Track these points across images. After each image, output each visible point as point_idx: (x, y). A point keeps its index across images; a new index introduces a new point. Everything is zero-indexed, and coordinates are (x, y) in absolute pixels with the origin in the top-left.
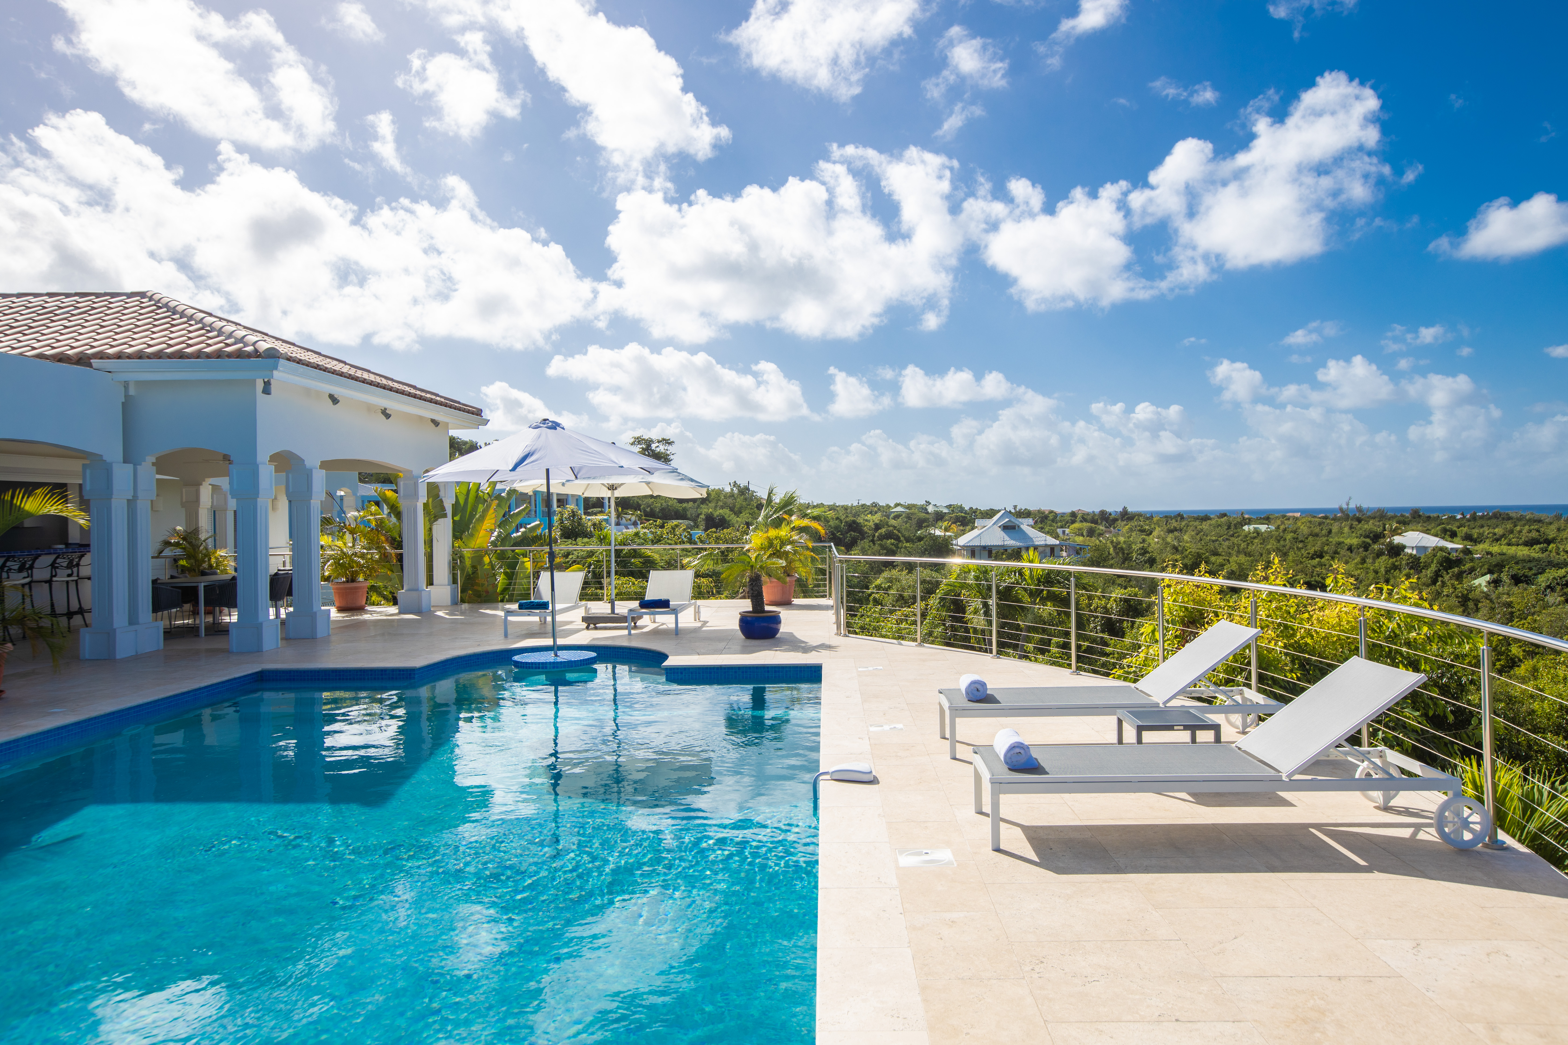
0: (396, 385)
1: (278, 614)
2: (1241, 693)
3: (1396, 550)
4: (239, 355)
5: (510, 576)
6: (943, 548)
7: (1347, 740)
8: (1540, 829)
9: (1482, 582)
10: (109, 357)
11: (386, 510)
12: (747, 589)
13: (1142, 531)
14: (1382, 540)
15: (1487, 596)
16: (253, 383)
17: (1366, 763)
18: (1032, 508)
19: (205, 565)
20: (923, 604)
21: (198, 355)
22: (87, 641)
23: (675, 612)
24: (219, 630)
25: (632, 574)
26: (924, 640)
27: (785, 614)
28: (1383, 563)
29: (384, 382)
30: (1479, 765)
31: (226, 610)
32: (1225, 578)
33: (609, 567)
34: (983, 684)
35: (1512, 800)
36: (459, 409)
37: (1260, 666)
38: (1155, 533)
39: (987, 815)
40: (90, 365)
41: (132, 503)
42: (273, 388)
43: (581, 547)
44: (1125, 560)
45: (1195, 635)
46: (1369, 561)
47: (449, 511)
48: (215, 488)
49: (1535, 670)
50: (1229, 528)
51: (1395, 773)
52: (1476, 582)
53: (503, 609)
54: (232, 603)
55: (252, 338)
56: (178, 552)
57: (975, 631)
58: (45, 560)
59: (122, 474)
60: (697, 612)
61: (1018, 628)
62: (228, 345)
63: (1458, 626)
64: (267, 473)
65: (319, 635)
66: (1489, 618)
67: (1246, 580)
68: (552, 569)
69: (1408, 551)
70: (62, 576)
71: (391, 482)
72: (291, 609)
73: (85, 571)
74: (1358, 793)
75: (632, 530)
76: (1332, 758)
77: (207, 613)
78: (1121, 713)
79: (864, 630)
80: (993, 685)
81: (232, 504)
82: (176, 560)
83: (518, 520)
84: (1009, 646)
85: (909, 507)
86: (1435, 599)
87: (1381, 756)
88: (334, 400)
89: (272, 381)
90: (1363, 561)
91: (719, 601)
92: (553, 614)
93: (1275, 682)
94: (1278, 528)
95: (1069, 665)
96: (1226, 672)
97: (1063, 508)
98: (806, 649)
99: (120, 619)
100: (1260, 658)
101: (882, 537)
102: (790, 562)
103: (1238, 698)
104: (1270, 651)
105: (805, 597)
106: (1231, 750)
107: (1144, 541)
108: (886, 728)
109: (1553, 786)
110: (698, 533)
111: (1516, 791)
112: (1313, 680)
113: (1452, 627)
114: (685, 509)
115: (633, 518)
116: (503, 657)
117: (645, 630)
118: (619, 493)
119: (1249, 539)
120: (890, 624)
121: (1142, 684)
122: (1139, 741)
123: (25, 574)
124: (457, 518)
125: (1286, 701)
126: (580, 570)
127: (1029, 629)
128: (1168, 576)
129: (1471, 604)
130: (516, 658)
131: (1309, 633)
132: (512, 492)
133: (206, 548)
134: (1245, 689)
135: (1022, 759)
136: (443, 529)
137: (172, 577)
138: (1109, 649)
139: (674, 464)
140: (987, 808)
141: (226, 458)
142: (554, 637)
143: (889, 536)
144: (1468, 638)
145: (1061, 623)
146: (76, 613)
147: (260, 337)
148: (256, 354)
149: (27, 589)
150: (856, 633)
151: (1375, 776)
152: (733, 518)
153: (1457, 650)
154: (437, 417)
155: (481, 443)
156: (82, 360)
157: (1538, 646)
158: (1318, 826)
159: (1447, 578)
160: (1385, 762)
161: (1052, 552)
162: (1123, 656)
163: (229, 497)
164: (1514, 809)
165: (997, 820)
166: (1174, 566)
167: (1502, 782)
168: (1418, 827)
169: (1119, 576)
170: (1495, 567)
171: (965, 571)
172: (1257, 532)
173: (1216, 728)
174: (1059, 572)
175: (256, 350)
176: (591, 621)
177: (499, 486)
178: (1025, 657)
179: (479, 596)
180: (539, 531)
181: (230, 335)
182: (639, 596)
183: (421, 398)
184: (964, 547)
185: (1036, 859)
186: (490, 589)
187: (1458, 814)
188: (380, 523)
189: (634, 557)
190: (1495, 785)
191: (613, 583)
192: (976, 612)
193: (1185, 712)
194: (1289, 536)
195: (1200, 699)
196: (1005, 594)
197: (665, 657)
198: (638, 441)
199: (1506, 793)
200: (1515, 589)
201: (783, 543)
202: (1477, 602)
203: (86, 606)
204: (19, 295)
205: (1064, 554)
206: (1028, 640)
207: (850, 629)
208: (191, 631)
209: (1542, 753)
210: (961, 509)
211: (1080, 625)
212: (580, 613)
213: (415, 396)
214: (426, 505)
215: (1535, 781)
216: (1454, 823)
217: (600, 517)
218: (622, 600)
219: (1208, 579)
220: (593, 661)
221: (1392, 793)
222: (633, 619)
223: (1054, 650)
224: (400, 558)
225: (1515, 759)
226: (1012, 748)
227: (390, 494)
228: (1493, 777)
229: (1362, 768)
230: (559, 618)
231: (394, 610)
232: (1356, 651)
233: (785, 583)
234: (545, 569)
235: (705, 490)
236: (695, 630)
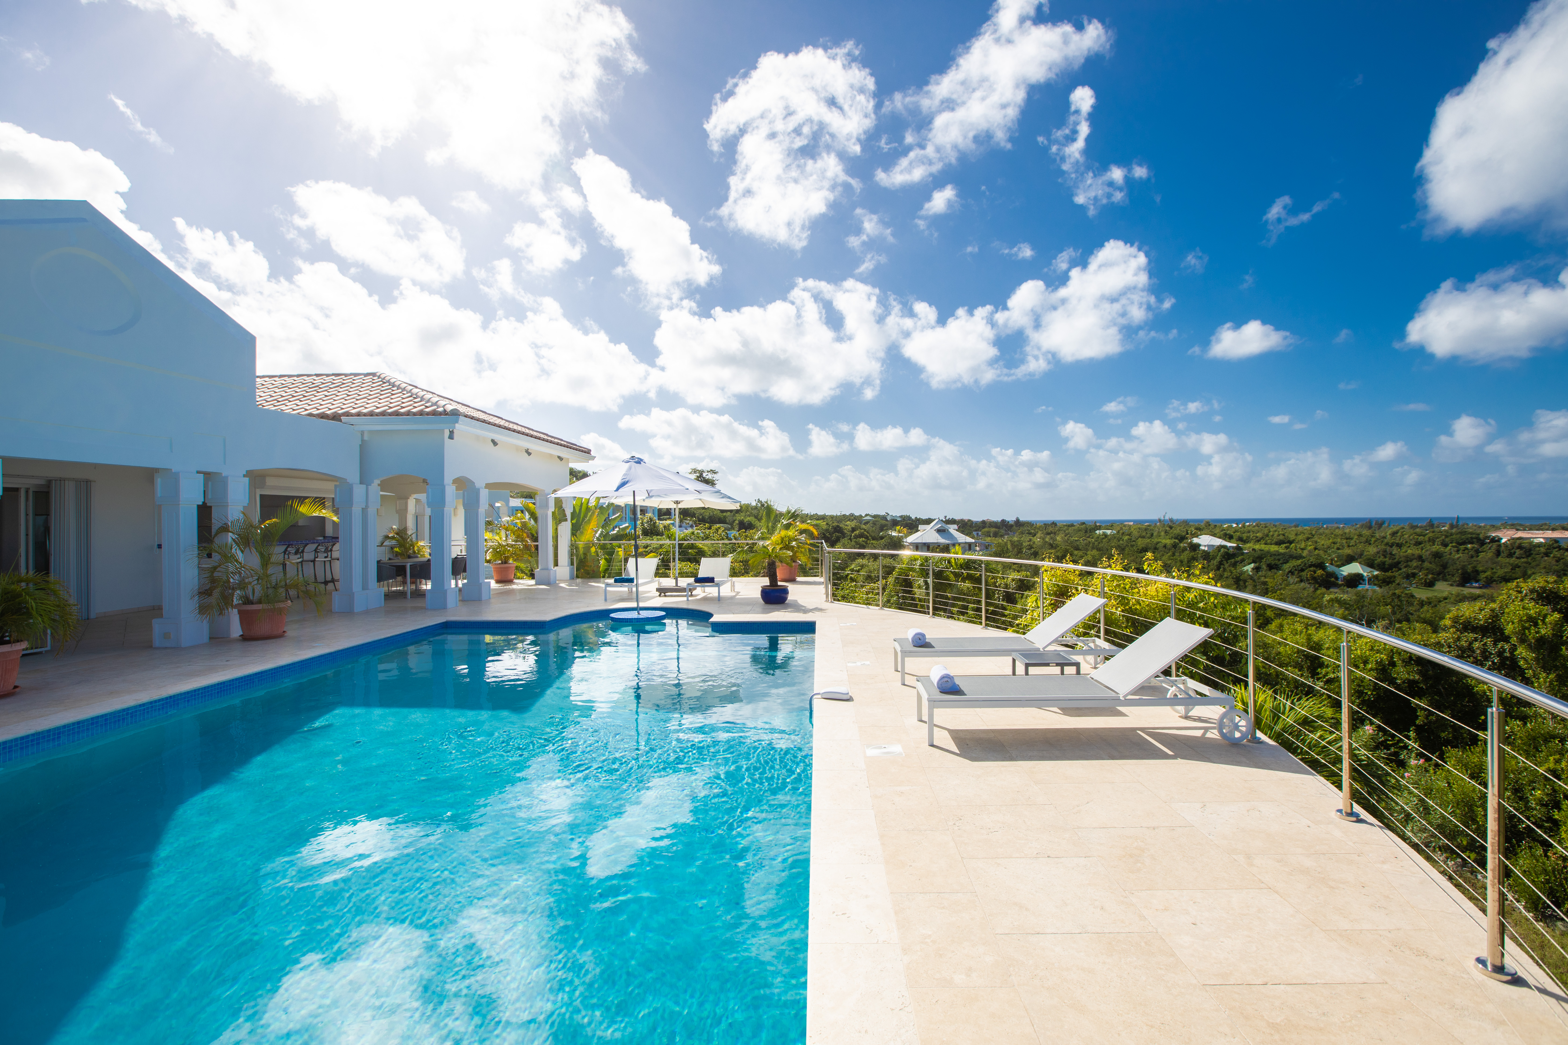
0: (535, 434)
1: (457, 585)
2: (1094, 642)
3: (1195, 547)
4: (434, 413)
5: (609, 561)
6: (897, 544)
7: (1162, 673)
8: (1283, 729)
9: (1249, 568)
10: (352, 415)
11: (527, 516)
12: (766, 571)
13: (1030, 534)
14: (1185, 541)
15: (1251, 578)
16: (442, 431)
17: (1174, 687)
18: (957, 518)
19: (411, 551)
20: (884, 581)
21: (408, 413)
22: (337, 600)
23: (718, 585)
24: (419, 594)
25: (690, 560)
26: (884, 606)
27: (791, 587)
28: (1185, 556)
29: (527, 431)
30: (1245, 688)
31: (424, 581)
32: (1083, 565)
33: (674, 555)
34: (923, 635)
35: (1266, 710)
36: (576, 450)
37: (1106, 624)
38: (1038, 535)
39: (925, 722)
40: (340, 421)
41: (364, 511)
42: (455, 435)
43: (655, 542)
44: (1019, 554)
45: (1064, 603)
46: (1177, 554)
47: (569, 517)
48: (418, 501)
49: (1281, 626)
50: (1086, 532)
51: (1193, 694)
52: (1245, 568)
53: (604, 583)
54: (427, 577)
55: (442, 403)
56: (394, 542)
57: (920, 600)
58: (311, 547)
59: (359, 491)
60: (733, 586)
61: (947, 598)
62: (427, 407)
63: (1234, 597)
64: (450, 490)
65: (483, 598)
66: (1253, 592)
67: (1096, 566)
68: (636, 556)
69: (1202, 548)
70: (321, 558)
71: (531, 498)
72: (465, 581)
73: (335, 554)
74: (1169, 707)
75: (690, 530)
76: (1152, 684)
77: (412, 583)
78: (1015, 655)
79: (844, 598)
80: (929, 636)
81: (428, 511)
82: (392, 548)
83: (615, 523)
84: (941, 609)
85: (875, 516)
86: (1217, 579)
87: (1184, 683)
88: (494, 443)
89: (455, 431)
90: (1174, 554)
91: (747, 578)
92: (637, 585)
93: (1116, 635)
94: (1118, 532)
95: (981, 623)
96: (1084, 627)
97: (977, 518)
98: (806, 611)
99: (357, 586)
100: (1106, 617)
101: (856, 537)
102: (795, 553)
103: (1092, 645)
104: (1112, 613)
105: (805, 576)
106: (1087, 679)
107: (1030, 540)
108: (859, 664)
109: (1292, 703)
110: (733, 533)
111: (1269, 705)
112: (1141, 633)
113: (1230, 598)
114: (725, 517)
115: (691, 523)
116: (603, 615)
117: (698, 597)
118: (681, 506)
119: (1100, 539)
120: (861, 594)
121: (1028, 636)
122: (1027, 673)
123: (299, 556)
124: (574, 521)
125: (1123, 647)
126: (655, 557)
127: (954, 599)
128: (1046, 564)
129: (1241, 583)
130: (612, 615)
131: (1138, 602)
132: (611, 505)
133: (411, 540)
134: (1096, 639)
135: (949, 685)
136: (565, 529)
137: (390, 559)
138: (1007, 612)
139: (718, 486)
140: (925, 718)
141: (425, 481)
142: (637, 601)
143: (861, 536)
144: (1240, 605)
145: (976, 595)
146: (330, 582)
147: (447, 401)
148: (445, 413)
149: (300, 565)
150: (839, 600)
151: (1179, 696)
152: (757, 523)
153: (1234, 614)
154: (562, 455)
155: (590, 472)
156: (336, 417)
157: (1283, 610)
158: (1142, 729)
159: (1226, 566)
160: (1187, 687)
161: (969, 547)
162: (1016, 617)
163: (426, 506)
164: (1266, 715)
165: (932, 725)
166: (1049, 558)
167: (1260, 700)
168: (1206, 729)
169: (1014, 564)
170: (1257, 558)
171: (913, 560)
172: (1106, 535)
173: (1077, 665)
174: (974, 561)
175: (445, 411)
176: (662, 591)
177: (602, 501)
178: (951, 617)
179: (588, 574)
180: (628, 531)
181: (428, 401)
182: (694, 575)
183: (551, 442)
184: (911, 544)
185: (958, 752)
186: (595, 569)
187: (1232, 720)
188: (524, 525)
189: (691, 548)
190: (1255, 702)
191: (677, 565)
192: (920, 587)
193: (1057, 654)
194: (1126, 538)
195: (1067, 646)
196: (939, 575)
197: (711, 615)
198: (695, 471)
199: (1262, 706)
200: (1269, 573)
201: (790, 540)
202: (1245, 581)
203: (336, 578)
204: (298, 376)
205: (978, 548)
206: (954, 605)
207: (835, 597)
208: (401, 595)
209: (1285, 680)
210: (909, 518)
211: (987, 597)
212: (655, 585)
213: (547, 441)
214: (553, 513)
215: (1281, 698)
216: (1229, 727)
217: (668, 522)
218: (682, 577)
219: (1071, 566)
220: (663, 617)
221: (1191, 707)
222: (691, 590)
223: (970, 612)
224: (537, 547)
225: (1268, 684)
226: (942, 678)
227: (531, 505)
228: (1254, 696)
229: (1172, 690)
230: (641, 589)
231: (533, 582)
232: (1168, 614)
233: (791, 566)
234: (633, 556)
235: (738, 505)
236: (732, 598)
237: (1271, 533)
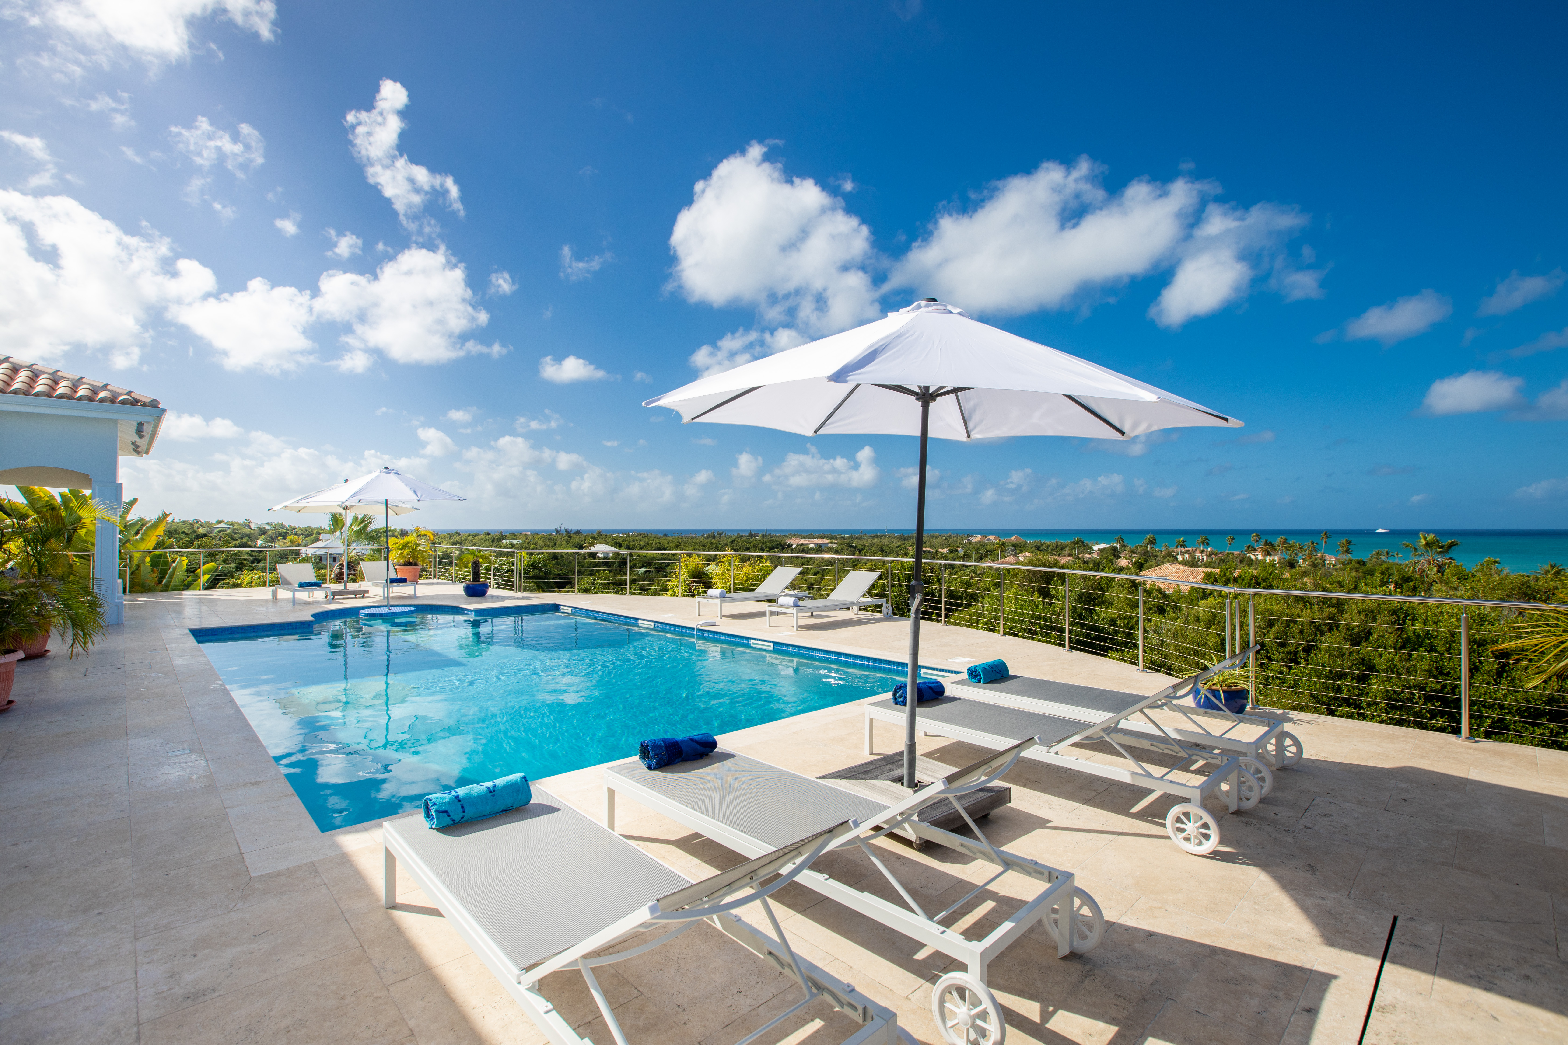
3: (594, 555)
14: (584, 549)
50: (493, 541)
69: (599, 555)
94: (525, 541)
172: (512, 544)
220: (412, 612)
237: (651, 542)
